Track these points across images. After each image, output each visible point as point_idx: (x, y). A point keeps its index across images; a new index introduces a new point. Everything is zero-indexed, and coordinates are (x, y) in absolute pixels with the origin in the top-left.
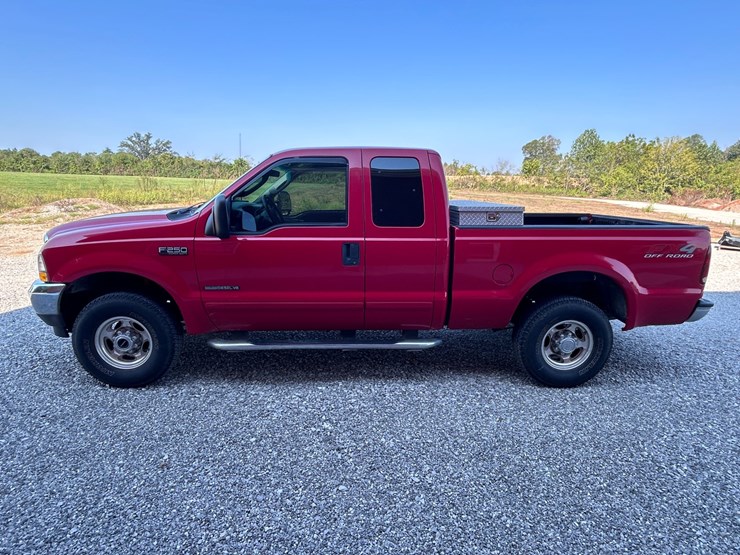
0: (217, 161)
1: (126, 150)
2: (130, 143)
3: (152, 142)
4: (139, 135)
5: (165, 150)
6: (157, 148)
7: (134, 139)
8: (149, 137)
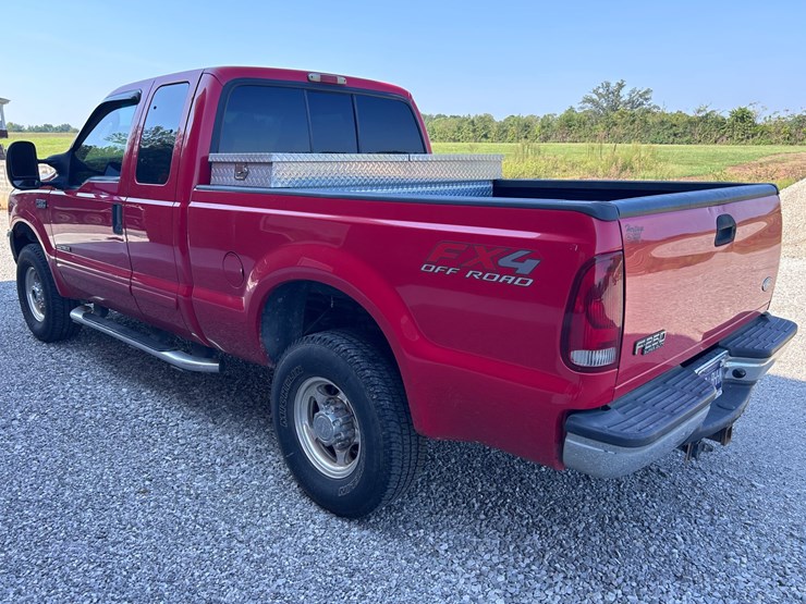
0: (703, 114)
1: (589, 106)
2: (595, 97)
3: (625, 94)
4: (608, 85)
5: (642, 104)
6: (631, 102)
7: (601, 91)
8: (621, 86)
